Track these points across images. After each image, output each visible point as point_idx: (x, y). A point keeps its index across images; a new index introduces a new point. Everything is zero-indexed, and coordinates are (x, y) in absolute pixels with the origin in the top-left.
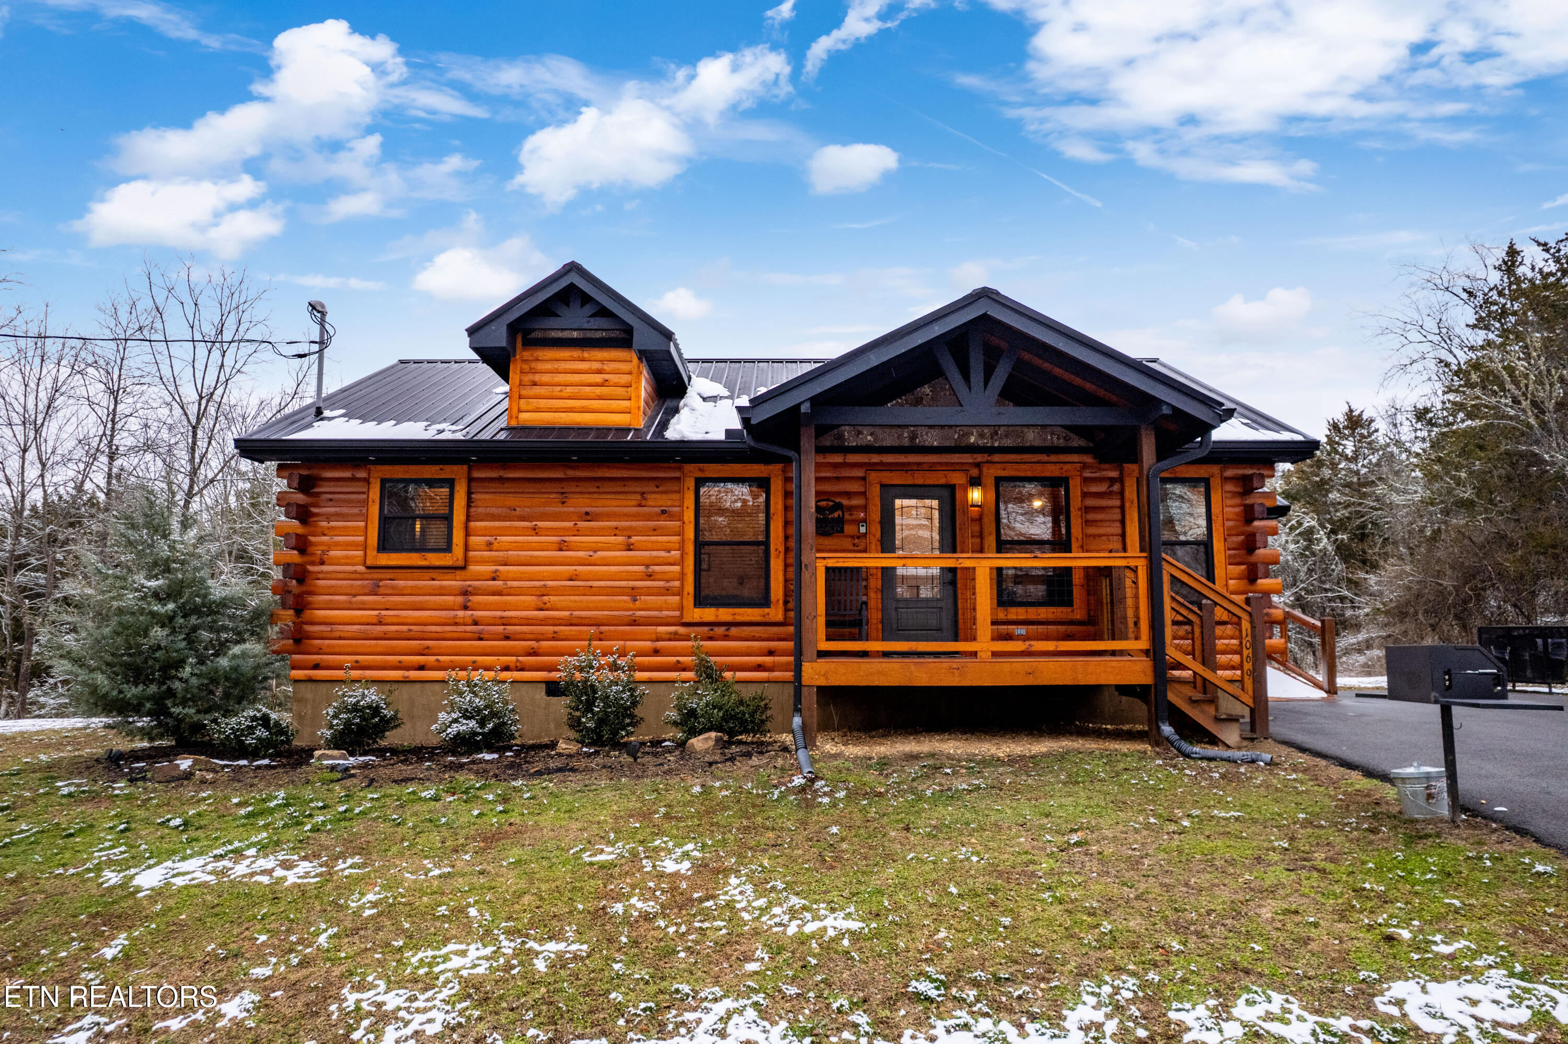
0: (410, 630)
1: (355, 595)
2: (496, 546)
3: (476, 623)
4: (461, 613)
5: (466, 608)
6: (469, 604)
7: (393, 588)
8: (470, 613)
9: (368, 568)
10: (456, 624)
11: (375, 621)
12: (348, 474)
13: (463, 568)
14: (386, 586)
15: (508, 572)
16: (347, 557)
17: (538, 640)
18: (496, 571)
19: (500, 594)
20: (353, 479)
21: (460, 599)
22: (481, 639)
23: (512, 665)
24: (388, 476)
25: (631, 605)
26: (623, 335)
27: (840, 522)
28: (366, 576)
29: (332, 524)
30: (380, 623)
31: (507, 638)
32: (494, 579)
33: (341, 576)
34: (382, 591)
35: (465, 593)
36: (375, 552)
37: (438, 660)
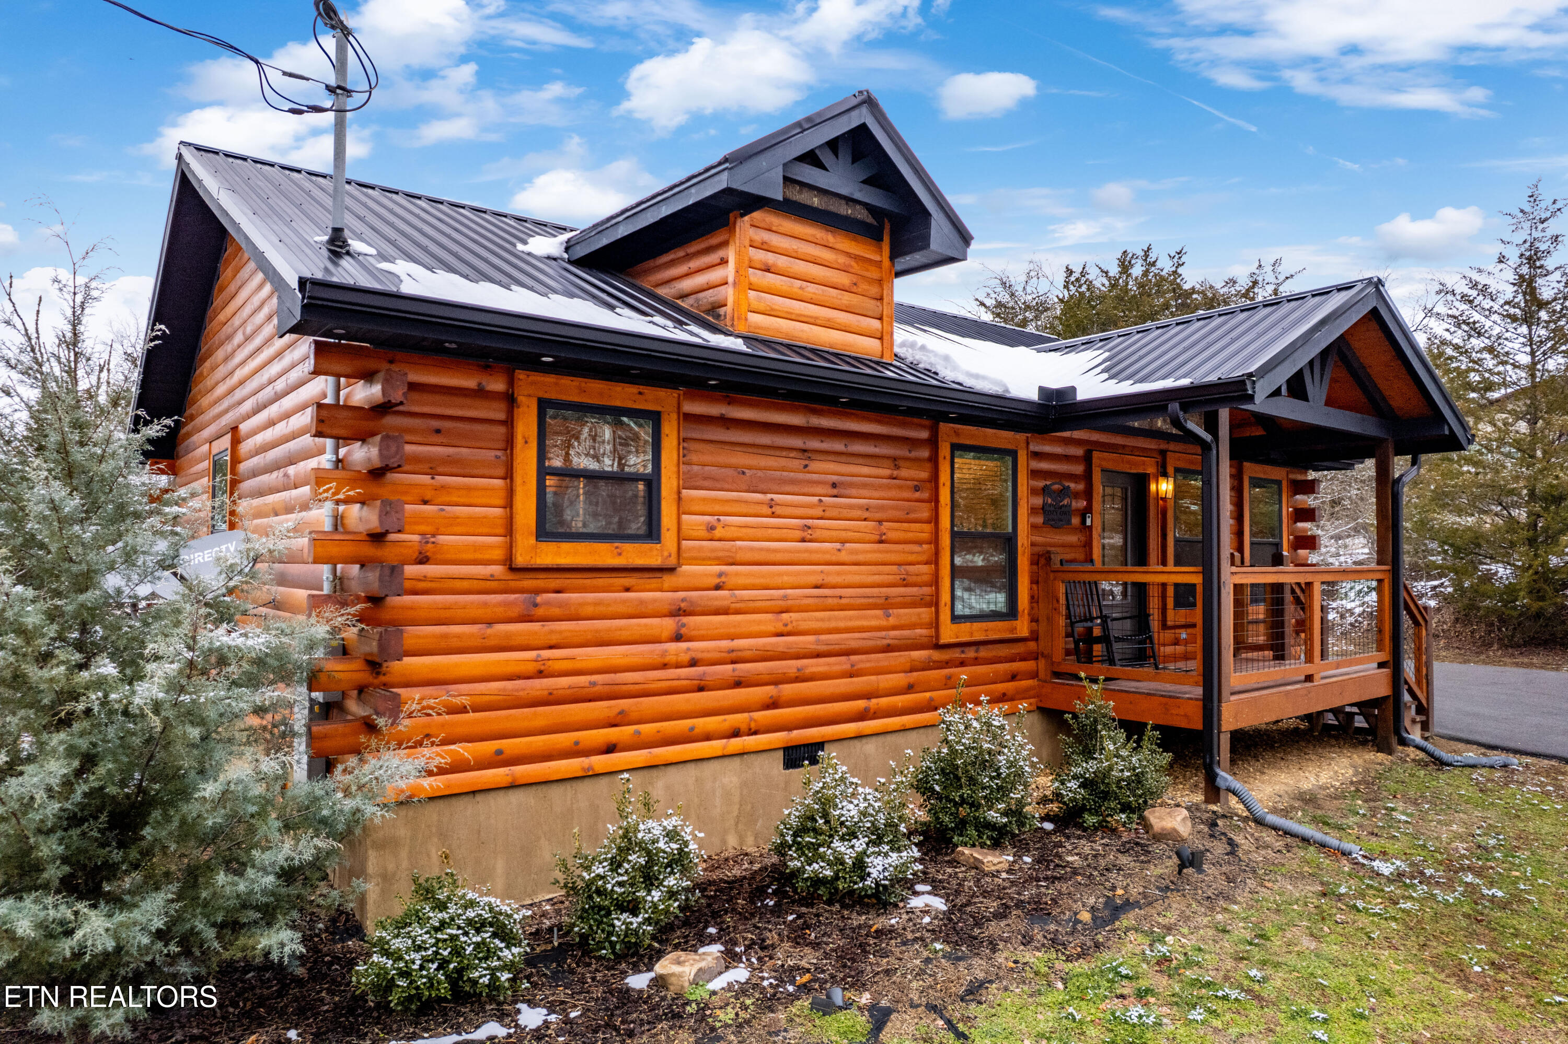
0: (594, 684)
1: (490, 623)
2: (718, 533)
3: (693, 663)
4: (672, 646)
5: (678, 638)
6: (683, 631)
7: (560, 605)
8: (683, 645)
9: (513, 569)
10: (665, 666)
11: (531, 668)
12: (470, 383)
13: (671, 570)
14: (548, 603)
15: (737, 574)
16: (476, 548)
17: (776, 683)
18: (720, 575)
19: (725, 612)
20: (480, 393)
21: (668, 625)
22: (701, 689)
23: (744, 727)
24: (552, 395)
25: (884, 623)
26: (870, 220)
27: (1066, 513)
28: (513, 584)
29: (441, 479)
30: (540, 674)
31: (738, 684)
32: (718, 587)
33: (465, 584)
34: (540, 612)
35: (678, 612)
36: (532, 540)
37: (638, 733)
